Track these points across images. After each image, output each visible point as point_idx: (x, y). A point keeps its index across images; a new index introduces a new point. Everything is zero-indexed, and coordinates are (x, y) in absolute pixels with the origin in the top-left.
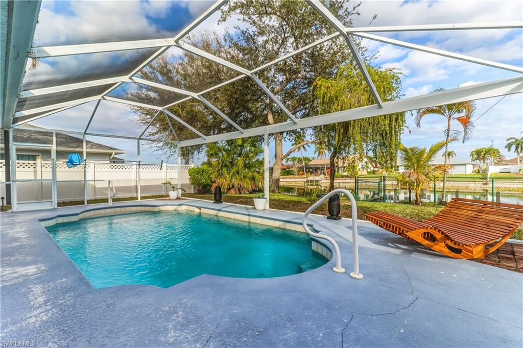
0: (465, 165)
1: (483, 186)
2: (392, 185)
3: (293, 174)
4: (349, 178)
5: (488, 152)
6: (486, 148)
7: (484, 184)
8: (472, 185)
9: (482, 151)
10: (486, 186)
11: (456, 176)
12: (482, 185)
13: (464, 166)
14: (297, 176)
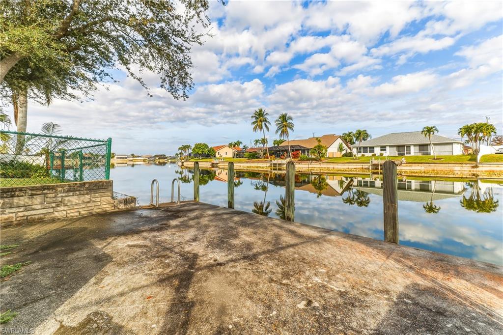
0: (452, 144)
1: (473, 169)
2: (362, 168)
3: (259, 158)
4: (315, 161)
5: (480, 128)
6: (478, 123)
7: (473, 167)
8: (457, 168)
9: (473, 128)
10: (475, 169)
11: (438, 158)
12: (470, 169)
13: (451, 146)
14: (263, 160)
